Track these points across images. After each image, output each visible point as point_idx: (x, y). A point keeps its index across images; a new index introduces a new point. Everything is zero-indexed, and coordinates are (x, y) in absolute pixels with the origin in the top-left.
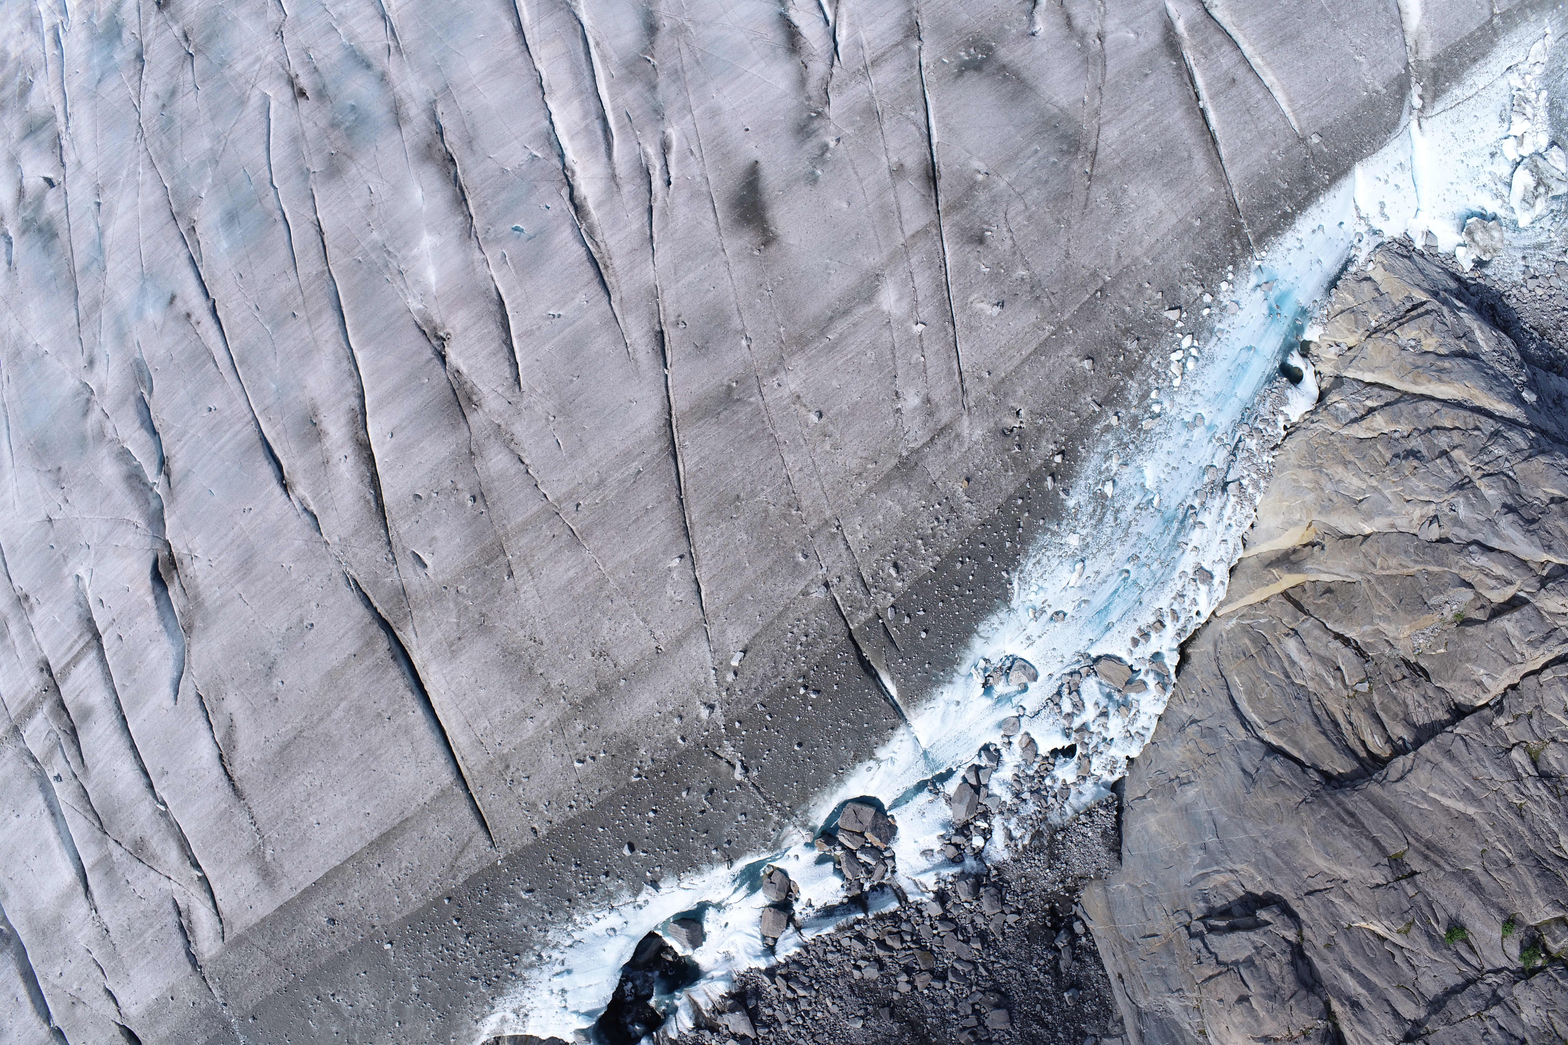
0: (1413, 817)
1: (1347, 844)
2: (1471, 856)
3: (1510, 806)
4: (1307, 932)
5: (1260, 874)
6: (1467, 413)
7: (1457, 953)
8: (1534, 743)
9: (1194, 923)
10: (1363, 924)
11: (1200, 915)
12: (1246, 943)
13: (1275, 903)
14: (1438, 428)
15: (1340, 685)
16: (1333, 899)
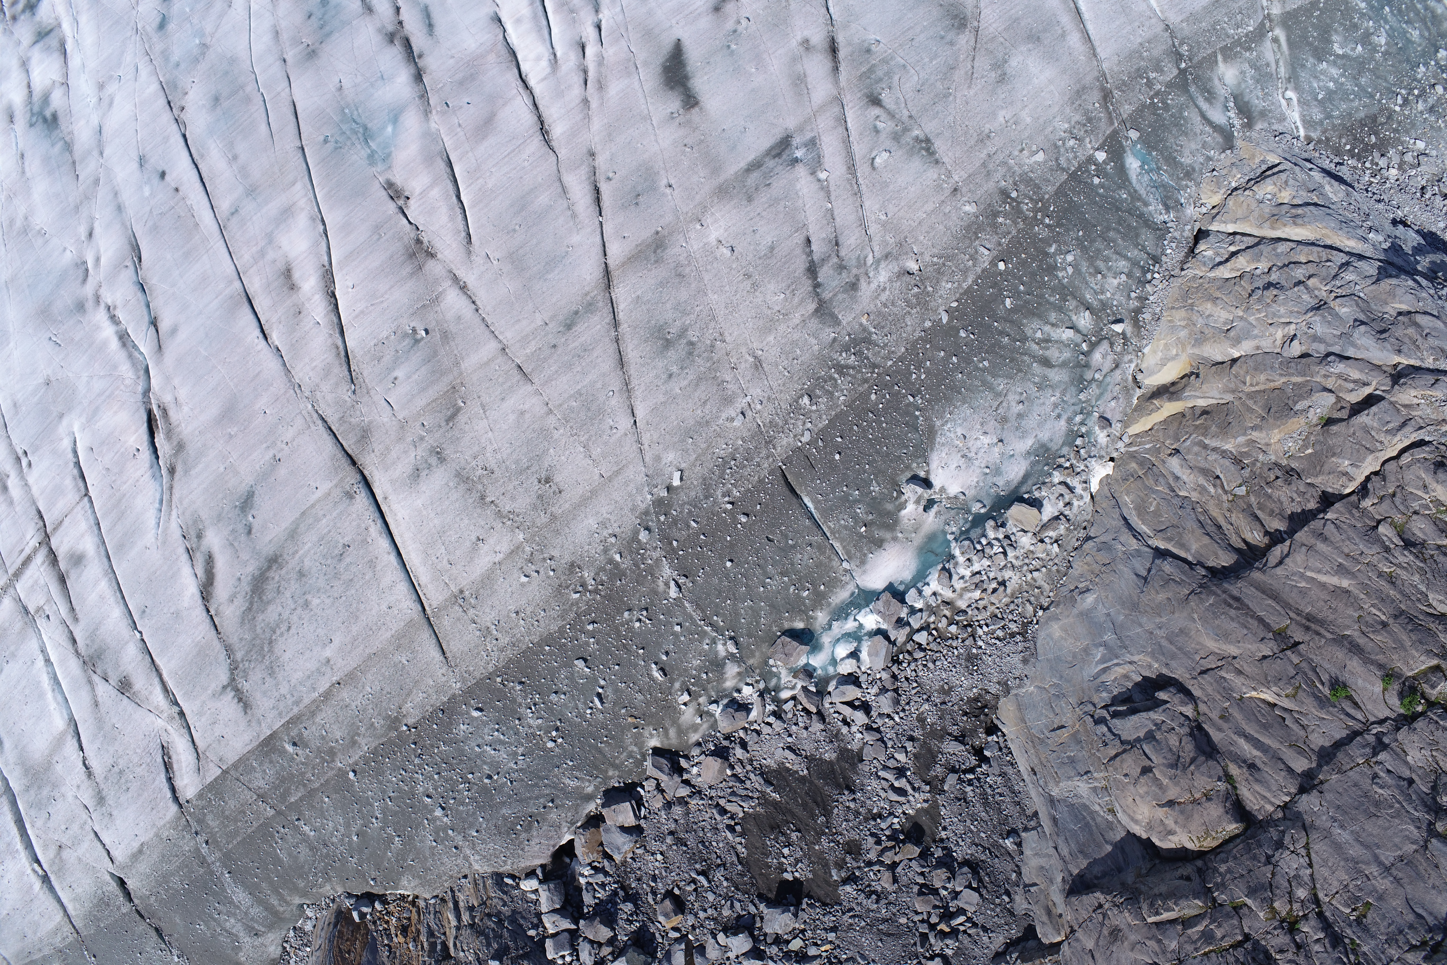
0: (1293, 595)
1: (1234, 625)
2: (1347, 622)
3: (1380, 575)
4: (1202, 707)
5: (1157, 661)
6: (1320, 249)
7: (1343, 709)
8: (1398, 518)
9: (1098, 711)
10: (1254, 694)
11: (1103, 704)
12: (1147, 722)
13: (1171, 685)
14: (1294, 263)
15: (1220, 491)
16: (1225, 675)
